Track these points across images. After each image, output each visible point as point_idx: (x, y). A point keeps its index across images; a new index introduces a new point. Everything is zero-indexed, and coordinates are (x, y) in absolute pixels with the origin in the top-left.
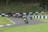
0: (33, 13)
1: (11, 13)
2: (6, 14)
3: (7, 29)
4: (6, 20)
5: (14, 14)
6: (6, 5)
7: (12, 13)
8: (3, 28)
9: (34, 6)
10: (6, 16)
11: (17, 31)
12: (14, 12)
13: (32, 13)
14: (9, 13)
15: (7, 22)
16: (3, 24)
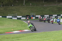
0: (58, 15)
1: (29, 15)
2: (22, 17)
3: (24, 36)
4: (23, 24)
5: (33, 16)
6: (23, 5)
7: (31, 15)
8: (19, 34)
9: (59, 6)
10: (22, 18)
11: (37, 38)
12: (33, 14)
13: (56, 15)
14: (27, 16)
15: (24, 26)
16: (19, 29)
